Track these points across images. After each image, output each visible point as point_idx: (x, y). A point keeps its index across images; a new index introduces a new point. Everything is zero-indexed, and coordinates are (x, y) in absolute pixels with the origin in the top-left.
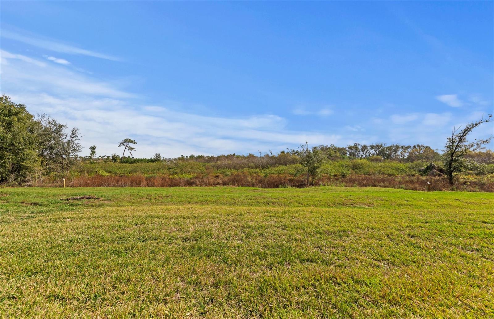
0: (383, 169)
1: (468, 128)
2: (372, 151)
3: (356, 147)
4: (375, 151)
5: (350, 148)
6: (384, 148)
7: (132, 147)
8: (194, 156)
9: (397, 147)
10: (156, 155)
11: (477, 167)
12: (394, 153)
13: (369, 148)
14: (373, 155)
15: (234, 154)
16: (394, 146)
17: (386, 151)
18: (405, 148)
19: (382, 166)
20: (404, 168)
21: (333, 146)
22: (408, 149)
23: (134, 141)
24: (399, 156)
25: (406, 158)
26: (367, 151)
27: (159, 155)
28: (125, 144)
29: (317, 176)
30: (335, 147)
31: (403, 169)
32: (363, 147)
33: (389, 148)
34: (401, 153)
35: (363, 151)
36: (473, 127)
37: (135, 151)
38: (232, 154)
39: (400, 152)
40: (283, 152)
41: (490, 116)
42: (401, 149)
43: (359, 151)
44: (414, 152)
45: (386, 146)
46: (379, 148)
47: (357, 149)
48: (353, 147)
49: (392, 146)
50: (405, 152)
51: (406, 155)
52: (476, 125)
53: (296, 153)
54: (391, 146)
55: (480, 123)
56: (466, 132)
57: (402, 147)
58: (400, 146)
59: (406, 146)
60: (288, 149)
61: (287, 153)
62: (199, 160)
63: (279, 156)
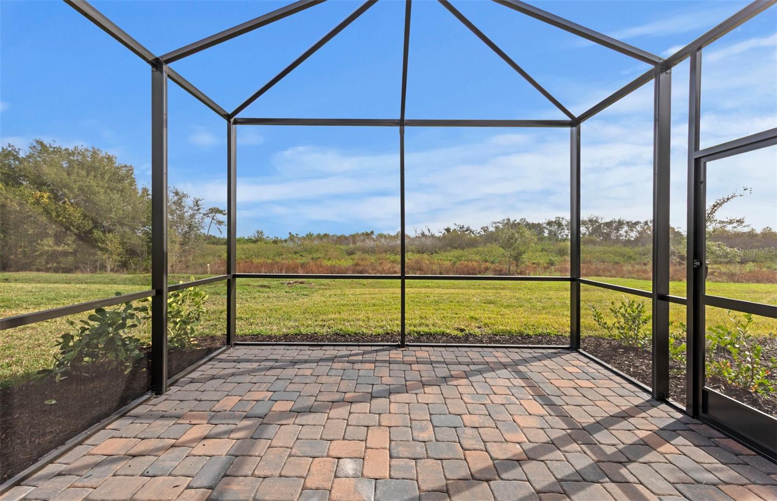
0: (603, 255)
1: (718, 204)
2: (583, 229)
3: (559, 223)
4: (588, 228)
5: (550, 223)
6: (601, 224)
7: (221, 220)
8: (313, 234)
9: (620, 224)
10: (258, 232)
11: (728, 253)
12: (615, 232)
14: (584, 234)
15: (372, 232)
16: (615, 222)
17: (603, 229)
18: (632, 225)
19: (601, 251)
20: (631, 254)
21: (524, 221)
22: (637, 227)
24: (623, 236)
25: (632, 239)
27: (262, 233)
28: (210, 215)
29: (522, 262)
30: (527, 222)
31: (631, 256)
33: (609, 224)
34: (626, 232)
36: (724, 202)
38: (369, 232)
39: (624, 230)
40: (448, 230)
41: (745, 190)
42: (625, 226)
43: (563, 229)
44: (645, 231)
45: (604, 221)
46: (592, 225)
47: (559, 224)
48: (555, 222)
50: (632, 230)
51: (633, 235)
52: (728, 199)
53: (467, 230)
54: (612, 222)
55: (732, 197)
56: (716, 208)
57: (628, 223)
58: (624, 222)
59: (633, 222)
60: (455, 224)
61: (453, 231)
62: (325, 240)
63: (441, 235)
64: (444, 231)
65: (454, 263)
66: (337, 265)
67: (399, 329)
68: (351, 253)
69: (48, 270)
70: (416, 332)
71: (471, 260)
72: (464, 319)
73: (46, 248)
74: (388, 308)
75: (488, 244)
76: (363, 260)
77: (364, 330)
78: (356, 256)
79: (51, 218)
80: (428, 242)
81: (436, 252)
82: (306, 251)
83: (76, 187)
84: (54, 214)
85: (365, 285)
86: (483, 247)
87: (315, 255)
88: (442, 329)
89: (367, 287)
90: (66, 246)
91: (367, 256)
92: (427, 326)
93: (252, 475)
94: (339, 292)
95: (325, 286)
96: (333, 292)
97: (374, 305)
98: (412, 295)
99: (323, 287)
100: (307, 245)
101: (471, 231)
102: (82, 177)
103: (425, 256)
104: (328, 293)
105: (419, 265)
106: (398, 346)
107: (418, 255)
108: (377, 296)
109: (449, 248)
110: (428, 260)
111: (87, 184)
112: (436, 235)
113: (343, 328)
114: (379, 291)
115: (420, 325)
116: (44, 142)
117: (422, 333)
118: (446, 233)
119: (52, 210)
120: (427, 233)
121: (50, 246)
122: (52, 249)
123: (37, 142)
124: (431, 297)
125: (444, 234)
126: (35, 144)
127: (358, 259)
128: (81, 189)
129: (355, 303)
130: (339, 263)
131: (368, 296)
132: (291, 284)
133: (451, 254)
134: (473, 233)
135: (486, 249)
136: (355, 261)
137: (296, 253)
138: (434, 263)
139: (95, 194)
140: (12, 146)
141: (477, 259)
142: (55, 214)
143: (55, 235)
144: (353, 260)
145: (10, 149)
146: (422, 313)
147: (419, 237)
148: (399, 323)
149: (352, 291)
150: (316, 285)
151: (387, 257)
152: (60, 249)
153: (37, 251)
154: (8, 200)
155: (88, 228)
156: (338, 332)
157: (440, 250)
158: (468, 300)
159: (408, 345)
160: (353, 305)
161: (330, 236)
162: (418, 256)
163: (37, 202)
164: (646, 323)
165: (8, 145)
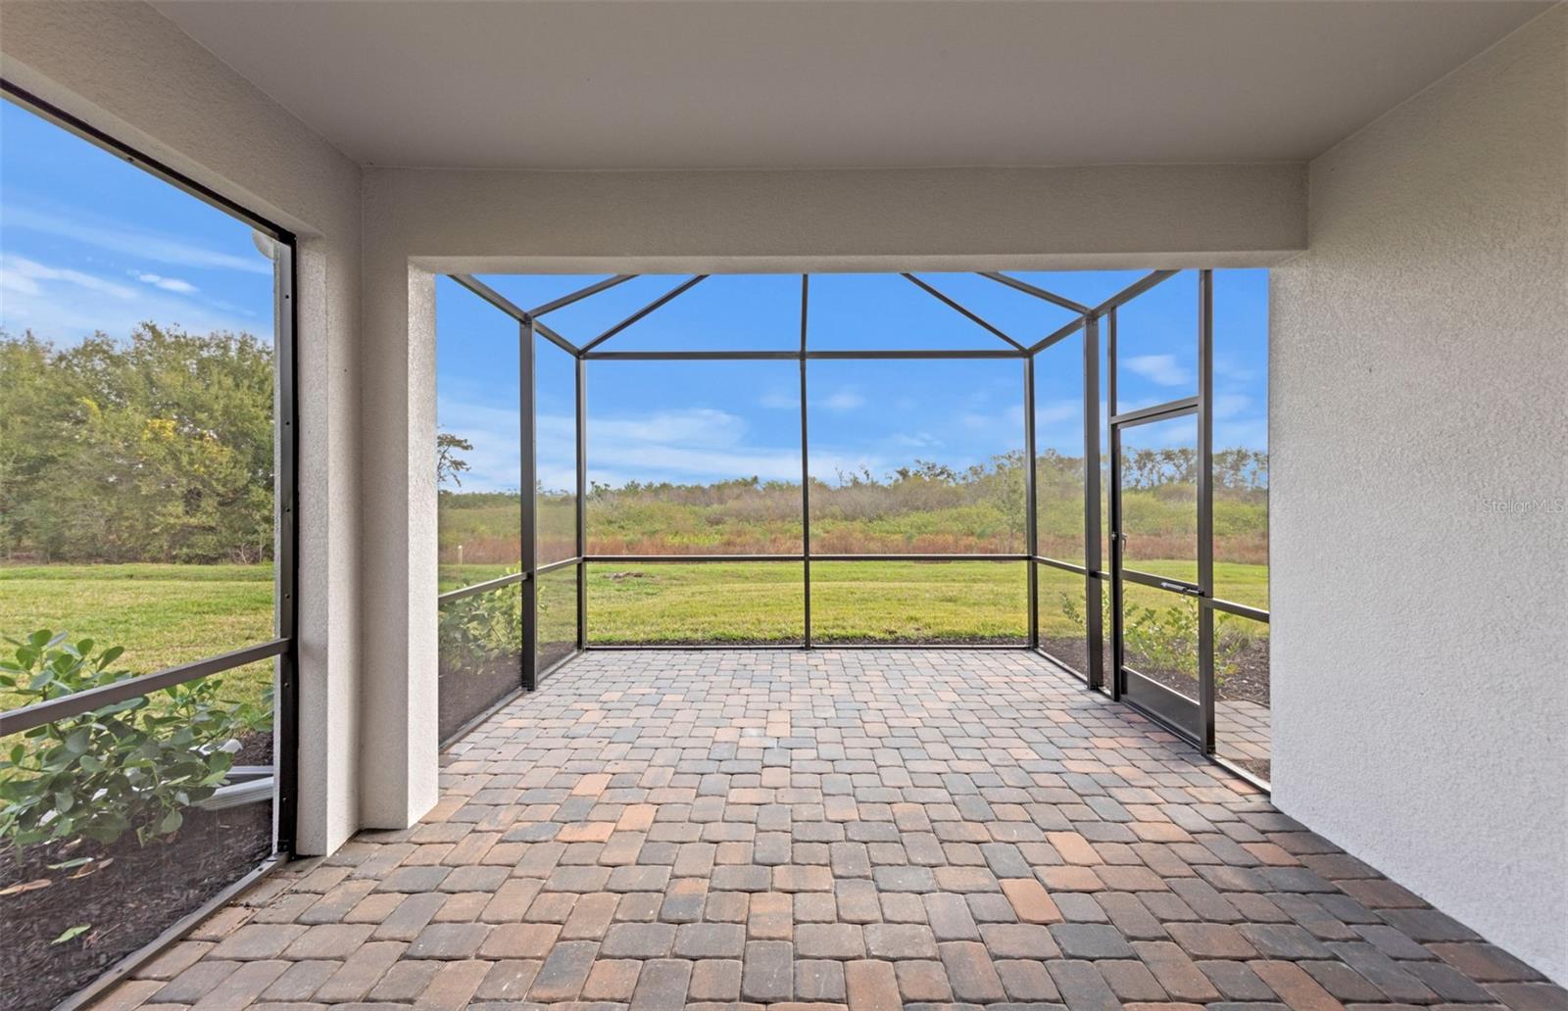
2: (1168, 469)
4: (1178, 467)
7: (459, 459)
8: (639, 485)
9: (1242, 456)
13: (1159, 458)
14: (1171, 479)
15: (755, 479)
16: (1231, 453)
21: (1053, 454)
23: (466, 441)
24: (1247, 480)
26: (1154, 466)
30: (1058, 457)
32: (1140, 455)
34: (1253, 472)
35: (1140, 469)
37: (468, 469)
38: (749, 480)
39: (1249, 468)
40: (904, 474)
42: (1250, 461)
43: (1130, 468)
46: (1187, 460)
49: (1227, 452)
50: (1264, 469)
53: (942, 473)
57: (1256, 455)
58: (1250, 453)
60: (918, 462)
61: (915, 474)
62: (664, 497)
63: (892, 482)
64: (896, 476)
65: (910, 538)
66: (691, 545)
67: (803, 632)
68: (715, 521)
69: (173, 559)
70: (828, 636)
71: (943, 532)
72: (899, 620)
73: (172, 521)
74: (788, 608)
75: (980, 501)
76: (739, 534)
77: (755, 634)
78: (726, 528)
79: (178, 467)
80: (865, 499)
81: (880, 518)
82: (628, 519)
83: (218, 407)
84: (185, 459)
85: (747, 578)
86: (970, 508)
87: (647, 527)
88: (865, 631)
89: (752, 582)
90: (204, 516)
91: (748, 528)
92: (844, 628)
93: (664, 736)
94: (704, 588)
95: (678, 580)
96: (695, 589)
97: (766, 605)
98: (826, 591)
99: (675, 582)
100: (630, 507)
101: (949, 475)
102: (228, 389)
103: (858, 525)
104: (688, 590)
105: (843, 542)
106: (801, 648)
107: (844, 523)
108: (769, 593)
109: (905, 510)
110: (861, 532)
111: (238, 402)
112: (880, 483)
113: (726, 631)
114: (773, 587)
115: (833, 628)
116: (158, 328)
117: (835, 637)
118: (901, 478)
119: (180, 452)
120: (862, 478)
121: (178, 517)
122: (180, 522)
123: (145, 326)
124: (858, 593)
125: (897, 480)
126: (141, 330)
127: (731, 533)
128: (226, 411)
129: (735, 602)
130: (696, 541)
131: (756, 593)
132: (620, 577)
133: (907, 520)
134: (954, 480)
135: (974, 510)
136: (726, 537)
137: (610, 522)
138: (872, 539)
139: (251, 420)
140: (103, 335)
141: (955, 529)
142: (187, 459)
143: (185, 496)
144: (722, 535)
145: (98, 341)
146: (838, 614)
147: (846, 488)
148: (803, 624)
149: (727, 587)
150: (662, 579)
151: (786, 527)
152: (193, 521)
153: (156, 526)
154: (108, 435)
155: (240, 484)
156: (718, 636)
157: (886, 513)
158: (916, 597)
159: (814, 648)
160: (734, 605)
161: (673, 489)
162: (843, 525)
163: (156, 438)
164: (1129, 615)
165: (95, 334)
